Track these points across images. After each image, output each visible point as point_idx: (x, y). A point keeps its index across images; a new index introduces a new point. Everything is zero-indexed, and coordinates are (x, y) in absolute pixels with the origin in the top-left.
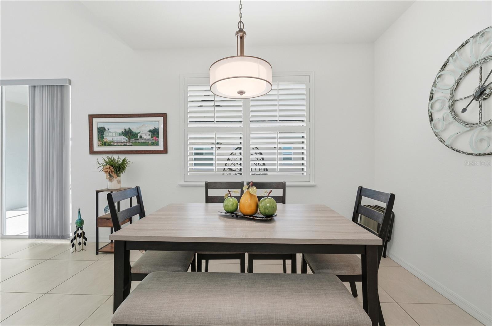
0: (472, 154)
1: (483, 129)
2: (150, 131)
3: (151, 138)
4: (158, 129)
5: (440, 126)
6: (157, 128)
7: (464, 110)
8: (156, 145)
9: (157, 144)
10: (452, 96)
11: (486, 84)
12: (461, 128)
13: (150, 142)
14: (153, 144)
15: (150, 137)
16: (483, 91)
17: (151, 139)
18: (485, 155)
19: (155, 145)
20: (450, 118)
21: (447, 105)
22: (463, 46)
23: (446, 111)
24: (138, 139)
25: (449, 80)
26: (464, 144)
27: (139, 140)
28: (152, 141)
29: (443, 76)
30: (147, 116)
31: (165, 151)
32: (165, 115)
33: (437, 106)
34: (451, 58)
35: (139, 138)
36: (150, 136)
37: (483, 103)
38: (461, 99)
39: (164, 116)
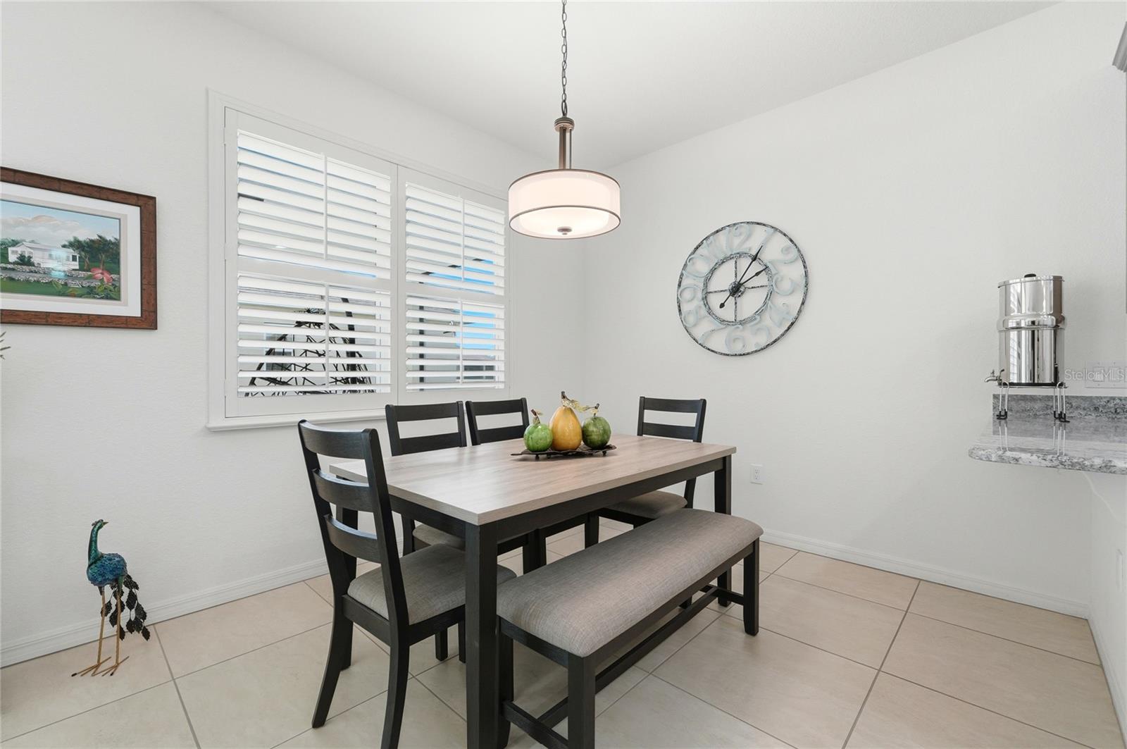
0: (728, 355)
1: (738, 327)
2: (76, 245)
3: (81, 269)
4: (117, 244)
5: (691, 320)
6: (113, 240)
7: (722, 306)
8: (108, 297)
9: (112, 293)
10: (706, 285)
11: (742, 282)
12: (717, 324)
13: (74, 284)
14: (90, 293)
15: (76, 265)
16: (738, 289)
17: (82, 274)
18: (741, 355)
19: (102, 298)
20: (704, 311)
21: (700, 295)
22: (717, 232)
23: (698, 302)
24: (9, 266)
25: (702, 267)
26: (718, 342)
27: (13, 269)
28: (86, 284)
29: (694, 260)
30: (67, 189)
31: (148, 319)
32: (151, 202)
33: (687, 295)
34: (705, 241)
35: (14, 263)
36: (77, 263)
37: (738, 299)
38: (716, 292)
39: (146, 205)
